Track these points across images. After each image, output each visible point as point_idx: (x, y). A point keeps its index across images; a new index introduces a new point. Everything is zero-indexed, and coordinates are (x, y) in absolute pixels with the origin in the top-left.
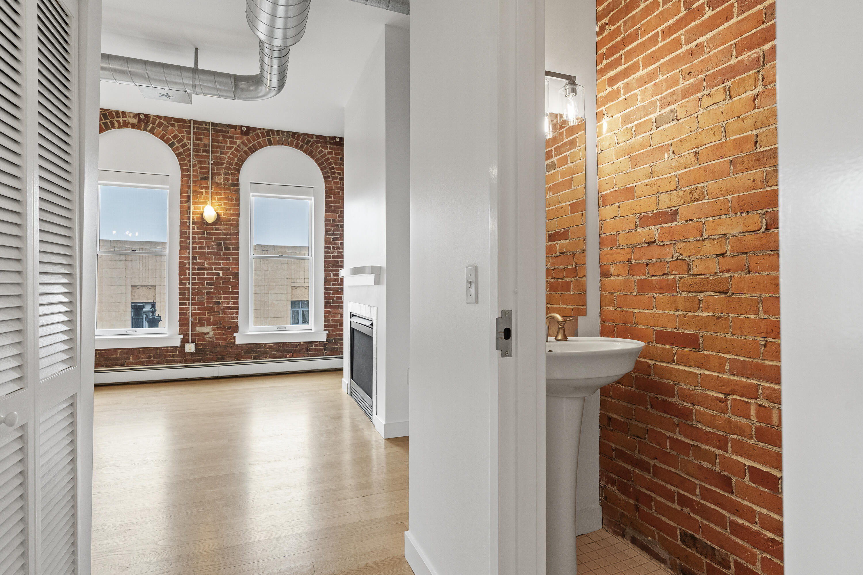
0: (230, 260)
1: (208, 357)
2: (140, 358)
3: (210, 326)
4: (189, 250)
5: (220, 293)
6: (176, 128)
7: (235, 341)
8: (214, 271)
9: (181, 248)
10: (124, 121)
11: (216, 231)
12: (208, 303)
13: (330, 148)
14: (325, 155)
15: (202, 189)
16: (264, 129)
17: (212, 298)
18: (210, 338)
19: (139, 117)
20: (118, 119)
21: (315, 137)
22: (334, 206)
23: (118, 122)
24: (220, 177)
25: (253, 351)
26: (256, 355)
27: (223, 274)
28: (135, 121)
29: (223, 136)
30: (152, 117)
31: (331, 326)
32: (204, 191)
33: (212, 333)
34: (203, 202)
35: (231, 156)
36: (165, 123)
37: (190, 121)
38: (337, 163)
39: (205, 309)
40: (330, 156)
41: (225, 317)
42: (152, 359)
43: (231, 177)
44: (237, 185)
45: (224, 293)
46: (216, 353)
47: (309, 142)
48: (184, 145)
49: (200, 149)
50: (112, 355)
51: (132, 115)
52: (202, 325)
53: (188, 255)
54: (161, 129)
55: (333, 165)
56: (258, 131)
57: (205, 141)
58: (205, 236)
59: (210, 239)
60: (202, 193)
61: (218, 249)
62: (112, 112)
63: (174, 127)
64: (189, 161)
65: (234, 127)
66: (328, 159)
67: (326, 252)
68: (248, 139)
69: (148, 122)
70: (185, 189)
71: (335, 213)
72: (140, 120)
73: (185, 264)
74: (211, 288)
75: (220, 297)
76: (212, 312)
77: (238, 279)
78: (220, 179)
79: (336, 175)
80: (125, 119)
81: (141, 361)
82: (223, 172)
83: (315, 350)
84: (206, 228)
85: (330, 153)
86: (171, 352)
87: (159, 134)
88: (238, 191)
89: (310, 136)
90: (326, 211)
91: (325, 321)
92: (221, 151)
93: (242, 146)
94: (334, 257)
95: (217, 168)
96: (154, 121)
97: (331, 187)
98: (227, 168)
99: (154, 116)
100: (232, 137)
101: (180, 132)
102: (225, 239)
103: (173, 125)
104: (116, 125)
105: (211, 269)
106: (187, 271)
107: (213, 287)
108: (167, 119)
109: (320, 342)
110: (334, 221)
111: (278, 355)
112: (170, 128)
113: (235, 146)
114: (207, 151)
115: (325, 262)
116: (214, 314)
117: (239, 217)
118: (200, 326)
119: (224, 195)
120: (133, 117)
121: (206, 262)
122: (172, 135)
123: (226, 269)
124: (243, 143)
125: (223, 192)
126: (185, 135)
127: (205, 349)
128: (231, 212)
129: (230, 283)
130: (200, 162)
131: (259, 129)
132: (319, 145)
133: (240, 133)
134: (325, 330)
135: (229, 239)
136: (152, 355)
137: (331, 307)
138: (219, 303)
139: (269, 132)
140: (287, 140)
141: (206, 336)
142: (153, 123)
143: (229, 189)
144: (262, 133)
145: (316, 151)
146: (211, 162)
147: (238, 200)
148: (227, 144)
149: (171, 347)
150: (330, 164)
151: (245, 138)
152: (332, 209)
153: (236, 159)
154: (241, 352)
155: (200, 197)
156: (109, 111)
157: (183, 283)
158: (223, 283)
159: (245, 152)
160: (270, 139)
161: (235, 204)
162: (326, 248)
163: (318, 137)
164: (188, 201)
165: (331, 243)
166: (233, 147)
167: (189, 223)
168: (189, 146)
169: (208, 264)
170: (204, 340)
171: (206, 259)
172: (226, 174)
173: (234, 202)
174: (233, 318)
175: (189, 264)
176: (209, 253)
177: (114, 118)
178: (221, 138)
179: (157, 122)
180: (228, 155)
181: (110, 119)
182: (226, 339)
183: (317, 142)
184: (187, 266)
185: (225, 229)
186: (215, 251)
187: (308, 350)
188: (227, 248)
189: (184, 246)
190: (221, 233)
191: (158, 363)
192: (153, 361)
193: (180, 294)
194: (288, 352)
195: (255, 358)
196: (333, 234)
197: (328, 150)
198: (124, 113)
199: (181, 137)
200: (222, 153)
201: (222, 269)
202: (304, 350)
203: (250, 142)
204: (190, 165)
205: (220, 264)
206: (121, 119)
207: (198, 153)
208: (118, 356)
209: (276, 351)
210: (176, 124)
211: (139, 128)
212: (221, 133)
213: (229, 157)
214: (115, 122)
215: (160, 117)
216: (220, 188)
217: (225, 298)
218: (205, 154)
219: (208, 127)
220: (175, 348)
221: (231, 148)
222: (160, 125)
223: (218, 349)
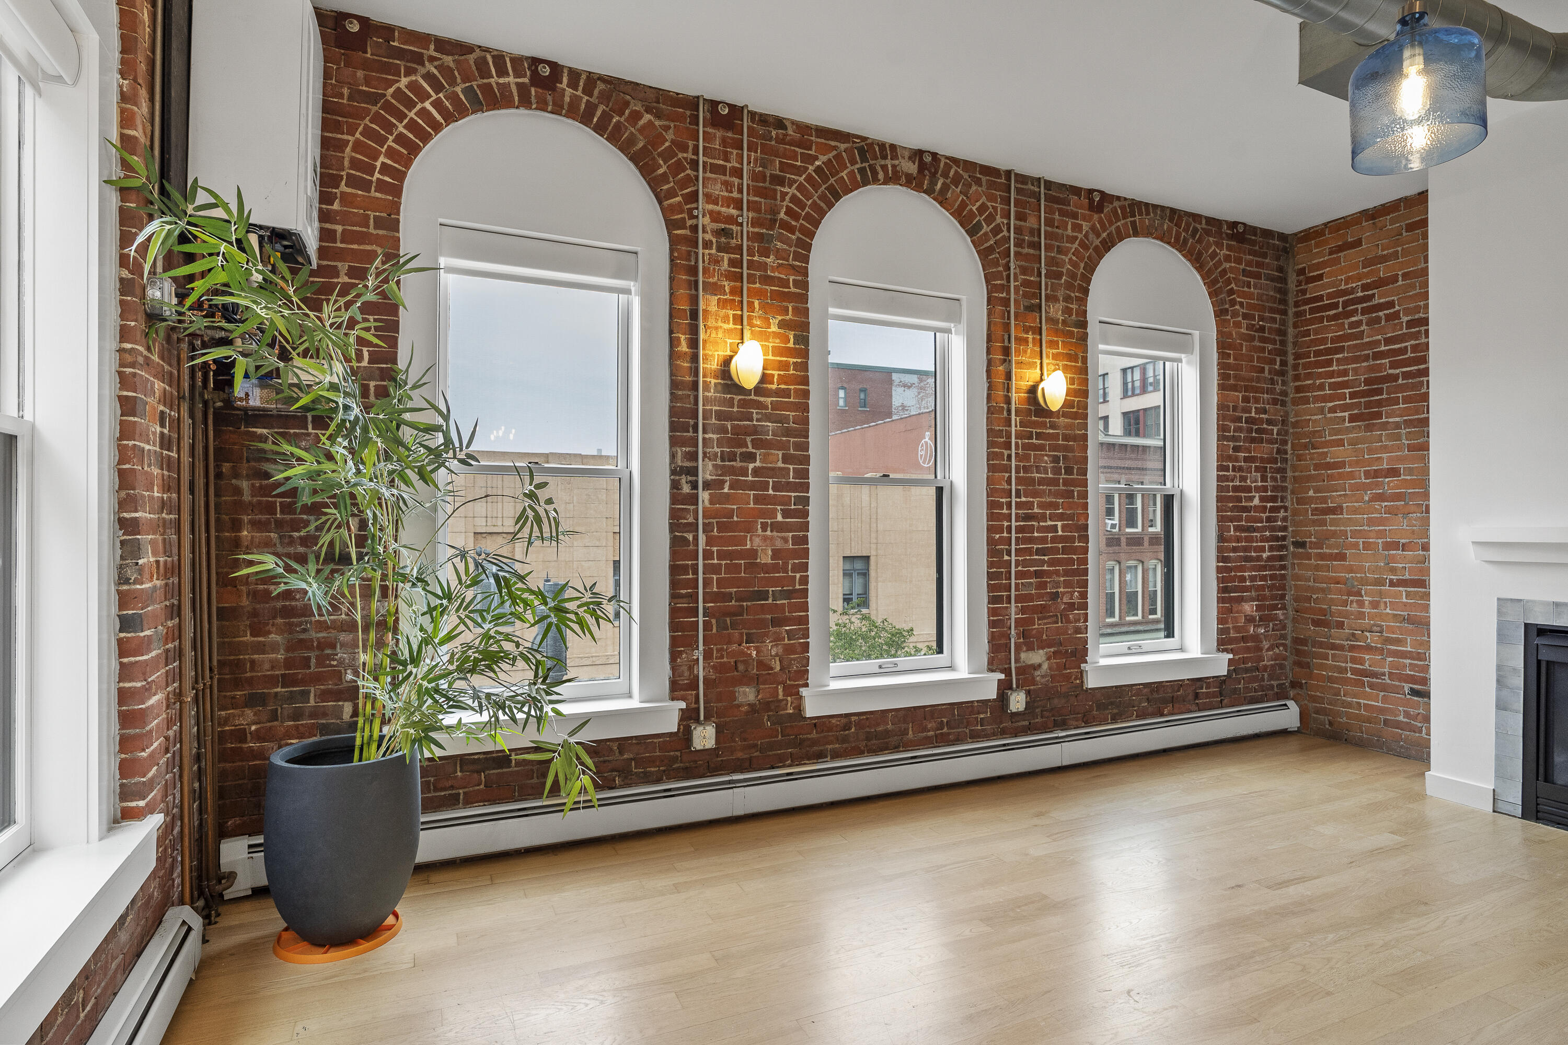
0: (1073, 497)
1: (1039, 720)
2: (925, 729)
3: (1043, 648)
4: (1007, 475)
5: (1057, 573)
6: (984, 188)
7: (1082, 682)
8: (1050, 523)
9: (991, 468)
10: (894, 166)
11: (1051, 431)
12: (1040, 596)
13: (1229, 248)
14: (1220, 263)
15: (1027, 333)
16: (1125, 199)
17: (1042, 585)
18: (1043, 677)
19: (921, 159)
20: (883, 162)
21: (1204, 222)
22: (1235, 376)
23: (884, 168)
24: (1058, 305)
25: (1112, 703)
26: (1115, 711)
27: (1063, 527)
28: (911, 168)
29: (1062, 213)
30: (943, 161)
31: (1231, 641)
32: (1030, 336)
33: (1045, 666)
34: (1029, 363)
35: (1074, 258)
36: (966, 176)
37: (1008, 173)
38: (1239, 280)
39: (1035, 610)
40: (1228, 265)
41: (1067, 628)
42: (945, 730)
43: (1074, 306)
44: (1083, 324)
45: (1066, 573)
46: (1052, 709)
47: (1195, 231)
48: (997, 230)
49: (1024, 240)
50: (878, 725)
51: (907, 154)
52: (1030, 648)
53: (1006, 487)
54: (958, 190)
55: (1233, 285)
56: (1116, 204)
57: (1031, 222)
58: (1034, 441)
59: (1041, 448)
60: (1026, 341)
61: (1056, 471)
62: (872, 144)
63: (981, 186)
64: (1008, 268)
65: (1076, 190)
66: (1224, 271)
67: (1220, 479)
68: (1101, 221)
69: (936, 172)
70: (999, 332)
71: (1236, 391)
72: (922, 167)
73: (1000, 506)
74: (1042, 563)
75: (1059, 582)
76: (1045, 618)
77: (1085, 539)
78: (1056, 310)
79: (1237, 307)
80: (896, 162)
81: (927, 738)
82: (1060, 294)
83: (1208, 695)
84: (1035, 422)
85: (1227, 259)
86: (979, 713)
87: (956, 201)
88: (1084, 338)
89: (1196, 217)
90: (1221, 387)
91: (1220, 632)
92: (1058, 247)
93: (1091, 236)
94: (1236, 489)
95: (1052, 283)
96: (948, 167)
97: (1230, 335)
98: (1069, 286)
99: (947, 158)
100: (1074, 216)
101: (992, 198)
102: (1066, 449)
103: (978, 182)
104: (881, 176)
105: (1043, 518)
106: (1006, 524)
107: (1046, 558)
108: (969, 165)
109: (1213, 677)
110: (1235, 408)
111: (1150, 710)
112: (974, 188)
113: (1080, 236)
114: (1037, 246)
115: (1219, 499)
116: (1049, 620)
117: (1087, 398)
118: (1028, 650)
119: (1064, 347)
120: (910, 158)
121: (1036, 500)
122: (978, 204)
123: (1071, 517)
124: (1093, 228)
125: (1063, 342)
126: (999, 207)
127: (1034, 701)
128: (1075, 386)
129: (1074, 550)
130: (1024, 270)
131: (1118, 198)
132: (1211, 239)
133: (1087, 206)
134: (1223, 651)
135: (1071, 449)
136: (945, 720)
137: (1231, 600)
138: (1055, 596)
139: (1135, 207)
140: (1162, 225)
141: (1037, 673)
142: (945, 175)
143: (1070, 334)
144: (1123, 208)
145: (1207, 252)
146: (1043, 272)
147: (1085, 360)
148: (1067, 229)
149: (978, 701)
150: (1228, 282)
151: (1096, 216)
152: (1232, 382)
153: (1082, 265)
154: (1091, 706)
155: (1025, 352)
156: (869, 141)
157: (998, 550)
158: (1065, 550)
159: (1096, 249)
160: (1135, 221)
161: (1081, 368)
162: (1220, 468)
163: (1211, 221)
164: (1005, 361)
165: (1230, 458)
166: (1076, 238)
167: (1009, 411)
168: (1005, 233)
169: (1041, 506)
170: (1034, 682)
171: (1035, 494)
172: (1067, 299)
173: (1080, 364)
174: (1078, 630)
175: (1009, 507)
176: (1042, 482)
177: (876, 159)
178: (1057, 216)
179: (952, 173)
180: (1070, 255)
181: (871, 162)
182: (1068, 677)
183: (1208, 233)
184: (1005, 511)
185: (1067, 427)
186: (1050, 475)
187: (1197, 696)
188: (1069, 471)
189: (1000, 464)
190: (1058, 434)
191: (958, 740)
192: (949, 734)
193: (990, 576)
194: (1165, 701)
195: (1114, 720)
196: (1234, 439)
197: (1225, 252)
198: (893, 147)
199: (991, 209)
200: (1060, 251)
201: (1061, 517)
202: (1191, 697)
203: (1104, 229)
204: (1008, 277)
205: (1055, 506)
206: (889, 162)
207: (1020, 249)
208: (890, 726)
209: (1148, 700)
210: (984, 179)
211: (919, 188)
212: (1057, 203)
213: (1070, 259)
214: (879, 169)
215: (955, 161)
216: (1057, 332)
217: (1067, 584)
218: (1031, 251)
219: (1037, 189)
220: (985, 702)
221: (1073, 239)
222: (957, 180)
223: (1056, 701)
